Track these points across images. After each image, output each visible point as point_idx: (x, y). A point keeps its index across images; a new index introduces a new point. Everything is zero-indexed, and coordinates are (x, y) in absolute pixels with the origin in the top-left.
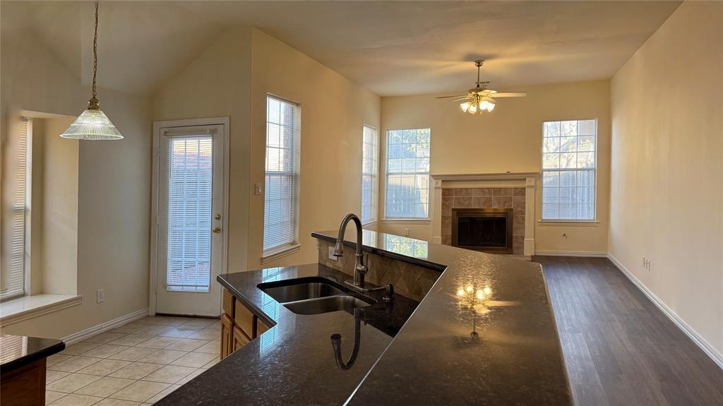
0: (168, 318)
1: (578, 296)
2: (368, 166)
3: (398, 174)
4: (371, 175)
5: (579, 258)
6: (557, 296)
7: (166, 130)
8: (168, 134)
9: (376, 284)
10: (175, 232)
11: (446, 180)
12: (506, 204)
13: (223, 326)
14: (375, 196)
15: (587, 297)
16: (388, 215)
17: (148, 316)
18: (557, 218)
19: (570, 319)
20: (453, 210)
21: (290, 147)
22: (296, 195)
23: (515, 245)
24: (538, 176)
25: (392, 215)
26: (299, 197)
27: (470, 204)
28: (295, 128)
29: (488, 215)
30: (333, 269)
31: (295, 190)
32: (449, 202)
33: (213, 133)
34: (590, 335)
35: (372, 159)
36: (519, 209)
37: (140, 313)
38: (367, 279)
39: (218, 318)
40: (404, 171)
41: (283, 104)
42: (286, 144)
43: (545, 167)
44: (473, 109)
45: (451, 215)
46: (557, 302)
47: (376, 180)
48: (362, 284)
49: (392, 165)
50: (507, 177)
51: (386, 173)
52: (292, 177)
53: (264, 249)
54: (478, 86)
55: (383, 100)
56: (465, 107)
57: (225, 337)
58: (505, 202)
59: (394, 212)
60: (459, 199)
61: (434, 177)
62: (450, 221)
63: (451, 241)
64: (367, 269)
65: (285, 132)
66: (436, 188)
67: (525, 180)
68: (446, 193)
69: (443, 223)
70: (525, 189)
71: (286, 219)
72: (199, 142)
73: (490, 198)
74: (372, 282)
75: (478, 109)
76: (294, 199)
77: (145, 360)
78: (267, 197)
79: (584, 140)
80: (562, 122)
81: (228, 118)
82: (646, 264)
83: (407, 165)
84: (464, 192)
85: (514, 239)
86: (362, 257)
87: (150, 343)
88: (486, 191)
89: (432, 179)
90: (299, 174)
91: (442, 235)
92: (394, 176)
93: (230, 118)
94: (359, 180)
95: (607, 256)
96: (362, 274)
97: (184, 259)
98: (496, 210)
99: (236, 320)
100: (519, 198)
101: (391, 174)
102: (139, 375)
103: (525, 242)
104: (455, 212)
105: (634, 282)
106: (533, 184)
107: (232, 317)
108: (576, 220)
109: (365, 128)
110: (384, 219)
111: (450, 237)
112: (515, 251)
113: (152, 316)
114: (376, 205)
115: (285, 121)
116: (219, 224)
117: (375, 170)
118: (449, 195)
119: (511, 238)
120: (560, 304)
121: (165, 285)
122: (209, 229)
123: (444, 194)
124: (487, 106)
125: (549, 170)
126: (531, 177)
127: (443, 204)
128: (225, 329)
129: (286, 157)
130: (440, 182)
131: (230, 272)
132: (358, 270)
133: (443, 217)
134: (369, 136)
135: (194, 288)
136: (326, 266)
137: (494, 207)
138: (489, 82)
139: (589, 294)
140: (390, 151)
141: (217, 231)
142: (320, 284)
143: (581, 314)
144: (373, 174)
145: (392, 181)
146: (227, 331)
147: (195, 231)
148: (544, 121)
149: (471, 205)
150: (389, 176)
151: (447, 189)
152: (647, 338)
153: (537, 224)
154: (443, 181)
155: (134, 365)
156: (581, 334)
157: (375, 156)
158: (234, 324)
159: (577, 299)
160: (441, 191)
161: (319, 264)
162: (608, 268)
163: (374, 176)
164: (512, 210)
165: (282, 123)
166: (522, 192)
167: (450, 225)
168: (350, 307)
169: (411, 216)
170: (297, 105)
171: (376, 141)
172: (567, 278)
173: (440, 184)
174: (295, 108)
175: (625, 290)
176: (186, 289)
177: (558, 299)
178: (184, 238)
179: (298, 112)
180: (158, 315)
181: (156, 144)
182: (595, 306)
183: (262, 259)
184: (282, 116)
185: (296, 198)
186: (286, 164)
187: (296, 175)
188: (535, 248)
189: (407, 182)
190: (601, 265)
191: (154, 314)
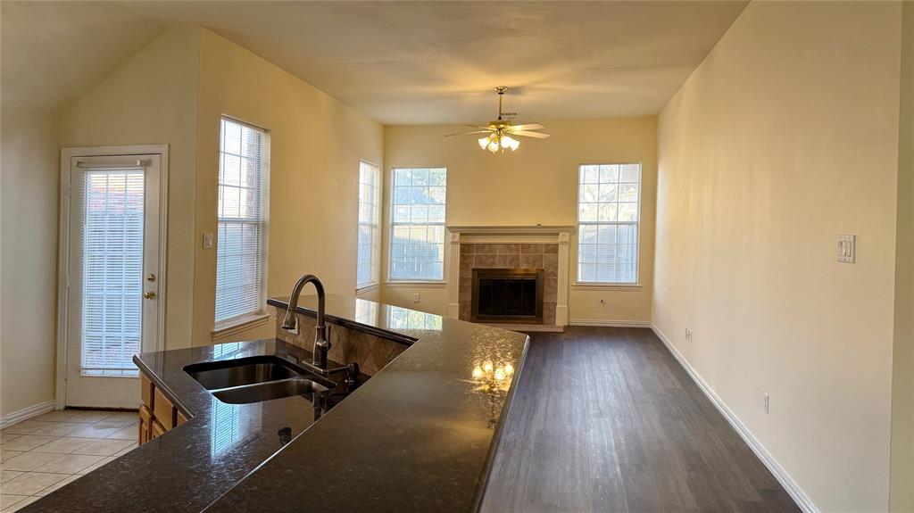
0: (83, 413)
1: (611, 373)
2: (367, 213)
3: (406, 224)
4: (371, 225)
5: (618, 329)
6: (587, 374)
7: (80, 159)
8: (82, 165)
9: (341, 363)
10: (92, 297)
11: (465, 233)
12: (537, 263)
13: (142, 421)
14: (376, 252)
15: (620, 375)
16: (393, 277)
17: (54, 410)
18: (594, 281)
19: (598, 402)
20: (474, 270)
21: (255, 186)
22: (263, 250)
23: (546, 313)
24: (573, 230)
25: (397, 277)
26: (267, 252)
27: (493, 263)
28: (262, 161)
29: (519, 277)
30: (293, 346)
31: (263, 243)
32: (468, 260)
33: (145, 165)
34: (617, 420)
35: (372, 205)
36: (551, 270)
37: (44, 406)
38: (330, 357)
39: (137, 411)
40: (413, 221)
41: (246, 130)
42: (250, 183)
43: (582, 218)
44: (494, 147)
45: (471, 276)
46: (585, 381)
47: (377, 232)
48: (324, 363)
49: (399, 213)
50: (539, 231)
51: (391, 222)
52: (257, 225)
53: (216, 321)
54: (500, 118)
55: (387, 129)
56: (483, 143)
57: (144, 434)
58: (535, 261)
59: (400, 273)
60: (480, 256)
61: (450, 229)
62: (469, 284)
63: (470, 309)
64: (330, 345)
65: (249, 166)
66: (452, 243)
67: (558, 234)
68: (465, 249)
69: (461, 286)
70: (557, 245)
71: (249, 281)
72: (126, 176)
73: (518, 256)
74: (337, 361)
75: (500, 146)
76: (260, 255)
77: (43, 469)
78: (220, 252)
79: (628, 189)
80: (602, 166)
81: (167, 146)
82: (688, 335)
83: (418, 213)
84: (487, 248)
85: (545, 306)
86: (324, 330)
87: (52, 447)
88: (513, 247)
89: (448, 231)
90: (268, 222)
91: (460, 302)
92: (401, 227)
93: (169, 145)
94: (353, 230)
95: (651, 327)
96: (323, 351)
97: (123, 334)
98: (525, 270)
99: (156, 413)
100: (550, 256)
101: (397, 224)
102: (32, 490)
103: (557, 310)
104: (476, 273)
105: (677, 357)
106: (566, 239)
107: (151, 408)
108: (616, 283)
109: (362, 165)
110: (388, 281)
111: (469, 303)
112: (545, 320)
113: (59, 410)
114: (378, 263)
115: (249, 151)
116: (152, 287)
117: (376, 219)
118: (469, 251)
119: (542, 304)
120: (588, 383)
121: (79, 369)
122: (140, 293)
123: (462, 250)
124: (509, 143)
125: (586, 224)
126: (566, 231)
127: (461, 263)
128: (143, 425)
129: (250, 199)
130: (458, 235)
131: (168, 349)
132: (318, 347)
133: (462, 280)
134: (367, 175)
135: (120, 372)
136: (284, 342)
137: (523, 268)
138: (515, 114)
139: (624, 372)
140: (396, 193)
141: (151, 296)
142: (271, 365)
143: (611, 394)
144: (374, 223)
145: (399, 233)
146: (145, 427)
147: (101, 297)
148: (581, 164)
149: (495, 264)
150: (395, 227)
151: (467, 245)
152: (681, 423)
153: (571, 288)
154: (461, 234)
155: (27, 475)
156: (607, 419)
157: (377, 200)
158: (153, 418)
159: (610, 376)
160: (458, 247)
161: (277, 339)
162: (650, 340)
163: (375, 226)
164: (543, 270)
165: (245, 154)
166: (554, 249)
167: (470, 289)
168: (306, 391)
169: (421, 278)
170: (266, 131)
171: (377, 182)
172: (601, 352)
173: (457, 238)
174: (263, 134)
175: (665, 367)
176: (107, 373)
177: (587, 378)
178: (105, 305)
179: (266, 141)
180: (68, 408)
181: (65, 179)
182: (628, 386)
183: (213, 333)
184: (245, 145)
185: (263, 255)
186: (249, 208)
187: (264, 224)
188: (569, 317)
189: (419, 235)
190: (642, 337)
191: (62, 407)
